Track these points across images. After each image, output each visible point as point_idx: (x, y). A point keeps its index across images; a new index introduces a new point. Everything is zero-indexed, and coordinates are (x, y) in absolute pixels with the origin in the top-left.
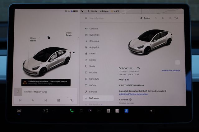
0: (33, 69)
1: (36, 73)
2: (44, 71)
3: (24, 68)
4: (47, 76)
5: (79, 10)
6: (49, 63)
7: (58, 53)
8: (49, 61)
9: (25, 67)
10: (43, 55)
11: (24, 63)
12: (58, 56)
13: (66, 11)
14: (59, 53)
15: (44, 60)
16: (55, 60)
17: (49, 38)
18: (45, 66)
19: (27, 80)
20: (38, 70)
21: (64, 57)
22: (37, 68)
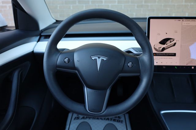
0: (159, 48)
1: (160, 50)
2: (164, 49)
3: (154, 48)
4: (165, 52)
5: (181, 20)
6: (166, 45)
7: (170, 41)
8: (166, 44)
9: (155, 47)
10: (163, 42)
11: (154, 46)
12: (171, 42)
13: (175, 20)
14: (171, 41)
15: (164, 44)
16: (169, 44)
17: (167, 33)
18: (164, 47)
19: (156, 53)
20: (161, 49)
21: (173, 43)
22: (160, 48)
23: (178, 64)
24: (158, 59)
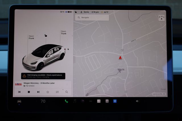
0: (32, 64)
1: (34, 68)
2: (41, 66)
3: (23, 63)
4: (44, 70)
5: (73, 11)
6: (46, 59)
8: (46, 57)
9: (24, 62)
10: (40, 52)
11: (23, 59)
12: (54, 52)
13: (61, 12)
14: (55, 50)
16: (51, 56)
17: (46, 36)
18: (43, 61)
19: (26, 74)
20: (36, 65)
21: (59, 53)
22: (35, 63)
23: (70, 95)
24: (33, 84)
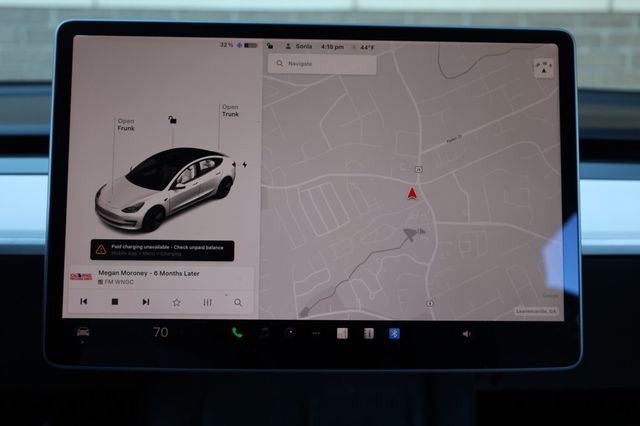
0: (126, 210)
1: (134, 223)
2: (157, 216)
3: (98, 208)
4: (166, 232)
5: (260, 41)
6: (173, 194)
7: (197, 165)
8: (173, 188)
9: (102, 205)
10: (155, 171)
11: (98, 194)
12: (199, 173)
13: (223, 45)
14: (203, 166)
16: (190, 186)
17: (173, 121)
18: (161, 202)
19: (107, 243)
20: (140, 215)
21: (215, 176)
22: (137, 208)
24: (130, 277)
